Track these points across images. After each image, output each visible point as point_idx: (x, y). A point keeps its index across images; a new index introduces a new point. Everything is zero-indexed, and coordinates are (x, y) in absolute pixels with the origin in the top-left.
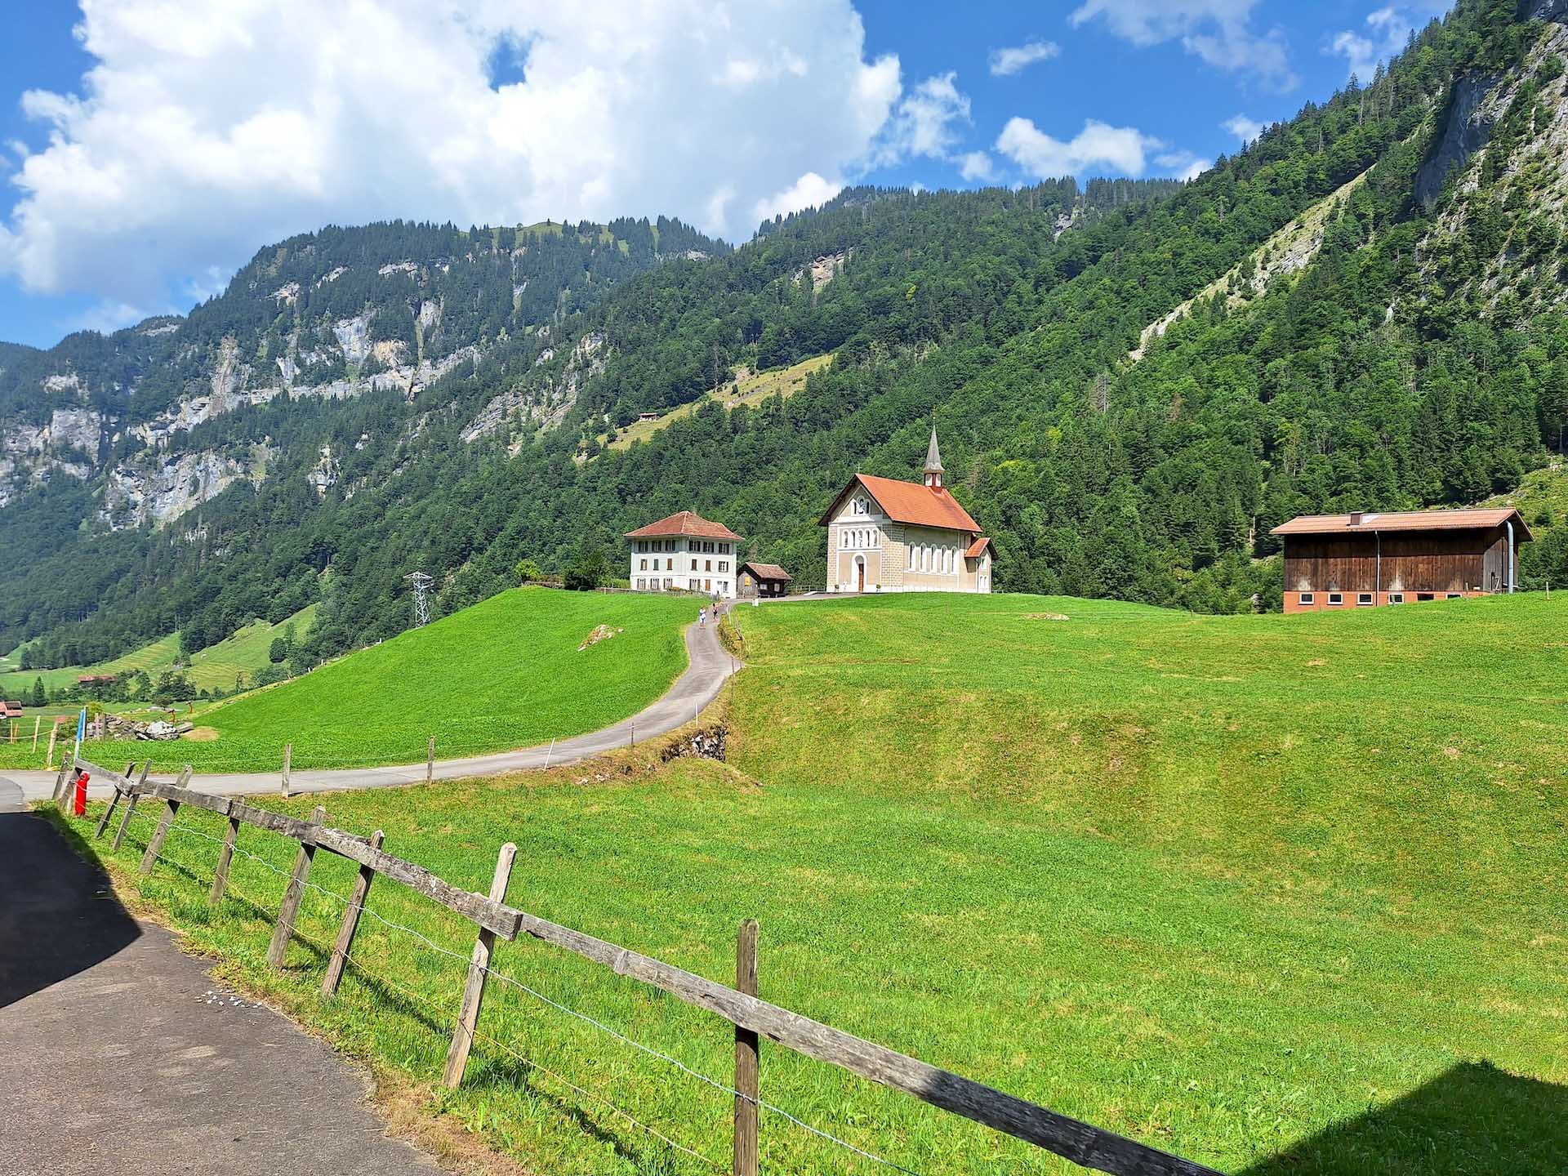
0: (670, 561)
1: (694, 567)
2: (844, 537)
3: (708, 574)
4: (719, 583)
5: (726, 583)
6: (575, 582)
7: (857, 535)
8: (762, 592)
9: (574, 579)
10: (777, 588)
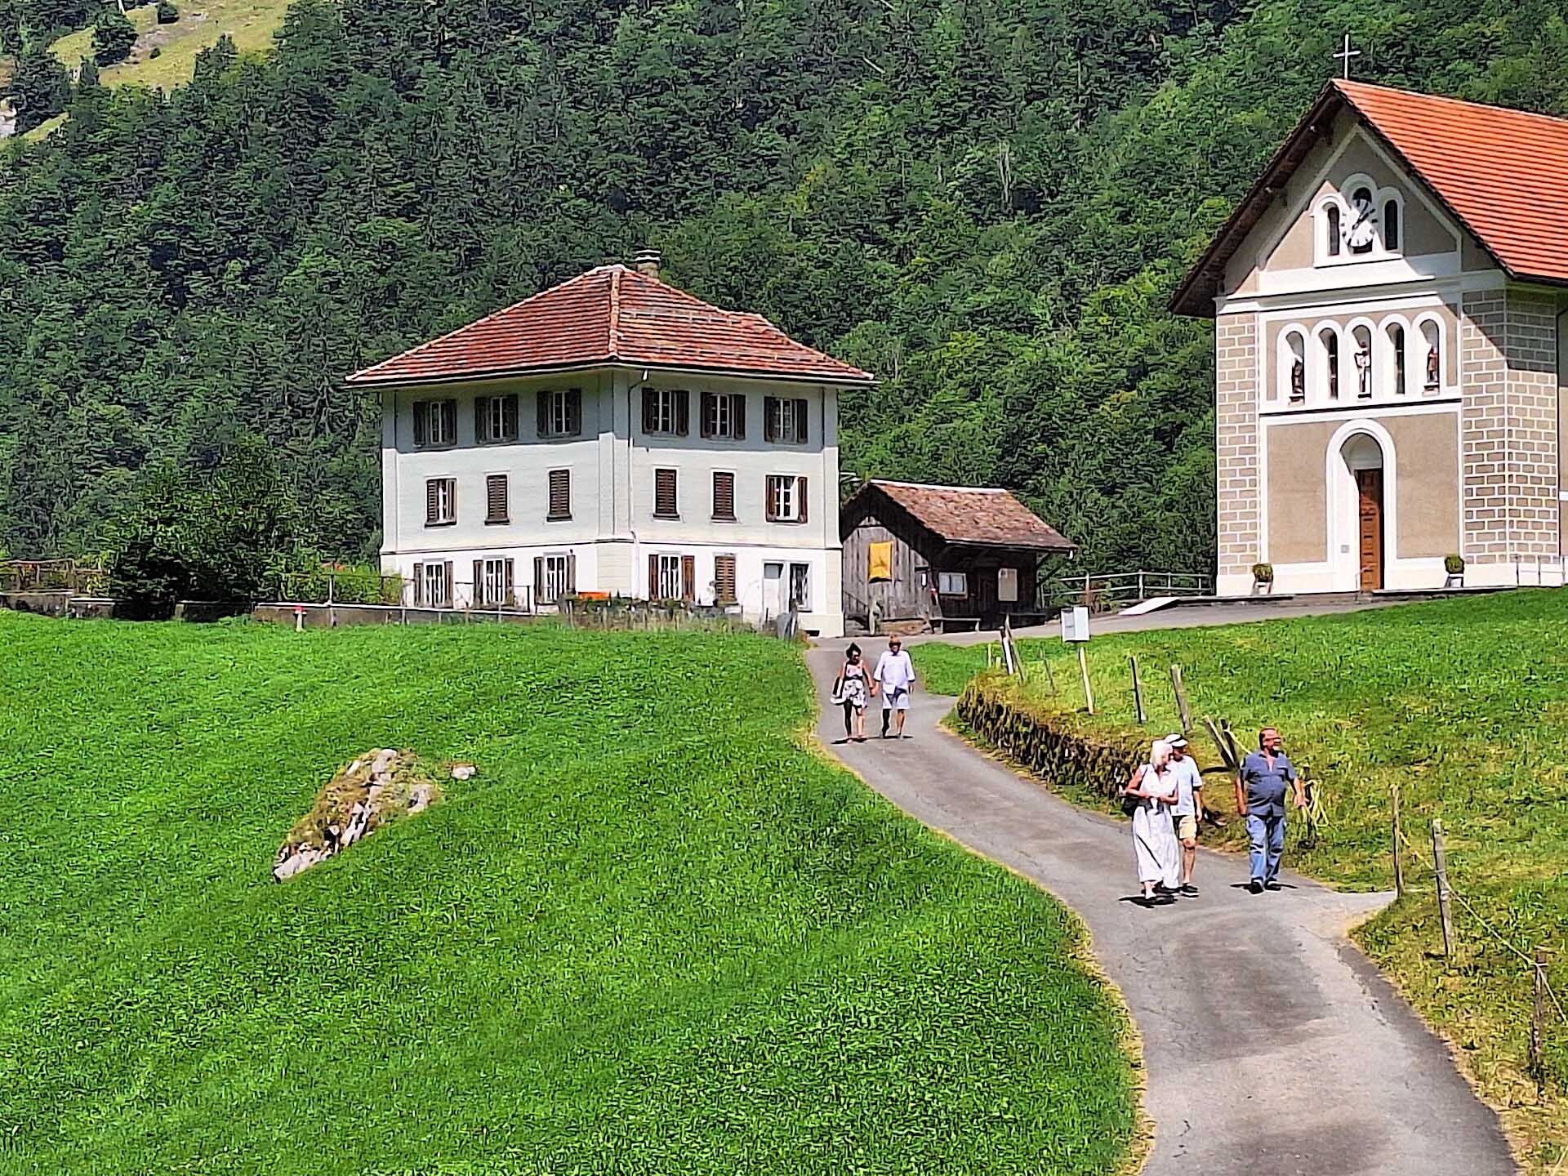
0: (560, 481)
1: (666, 504)
2: (1287, 358)
3: (724, 533)
4: (773, 568)
5: (800, 569)
6: (156, 586)
7: (1348, 345)
8: (947, 604)
9: (154, 569)
10: (1008, 587)
